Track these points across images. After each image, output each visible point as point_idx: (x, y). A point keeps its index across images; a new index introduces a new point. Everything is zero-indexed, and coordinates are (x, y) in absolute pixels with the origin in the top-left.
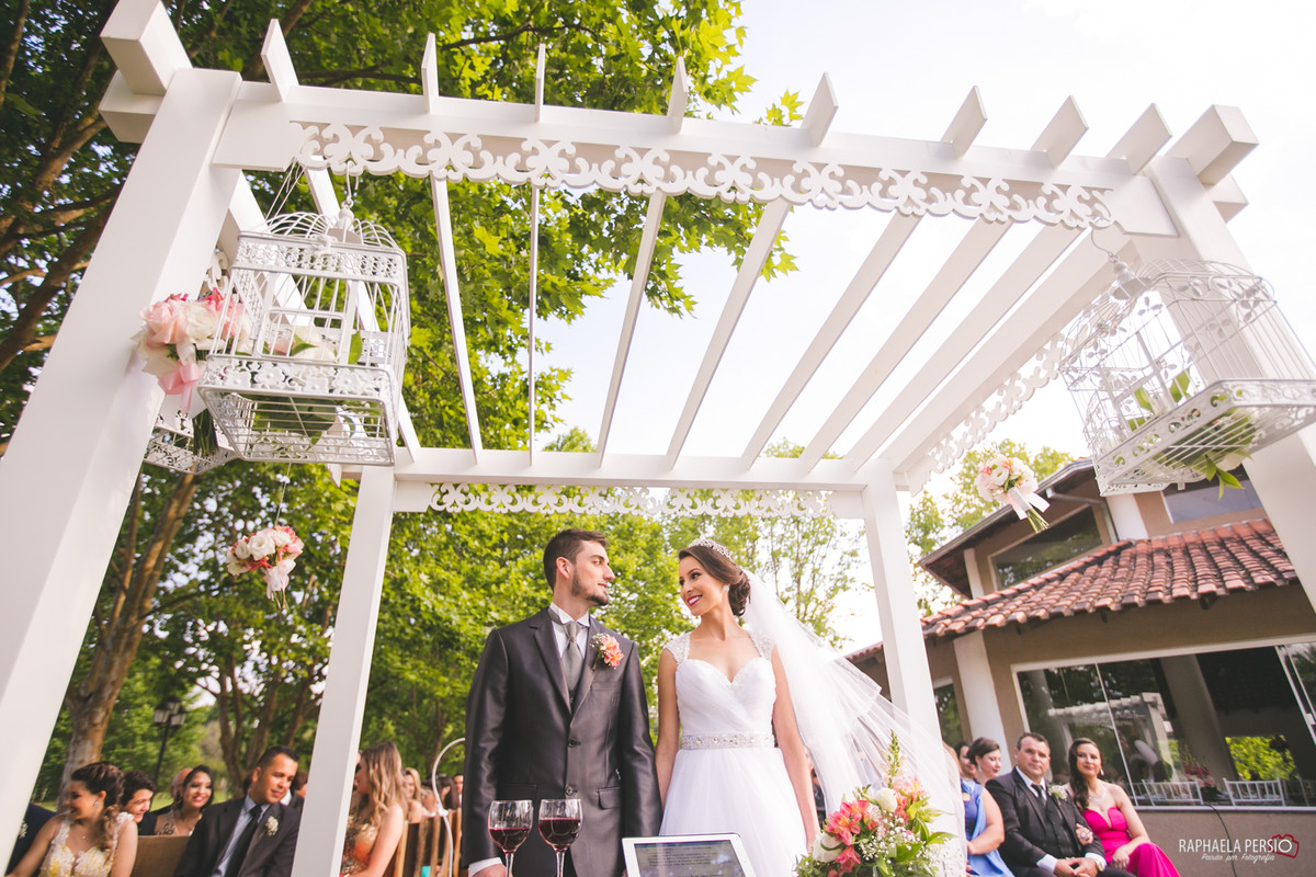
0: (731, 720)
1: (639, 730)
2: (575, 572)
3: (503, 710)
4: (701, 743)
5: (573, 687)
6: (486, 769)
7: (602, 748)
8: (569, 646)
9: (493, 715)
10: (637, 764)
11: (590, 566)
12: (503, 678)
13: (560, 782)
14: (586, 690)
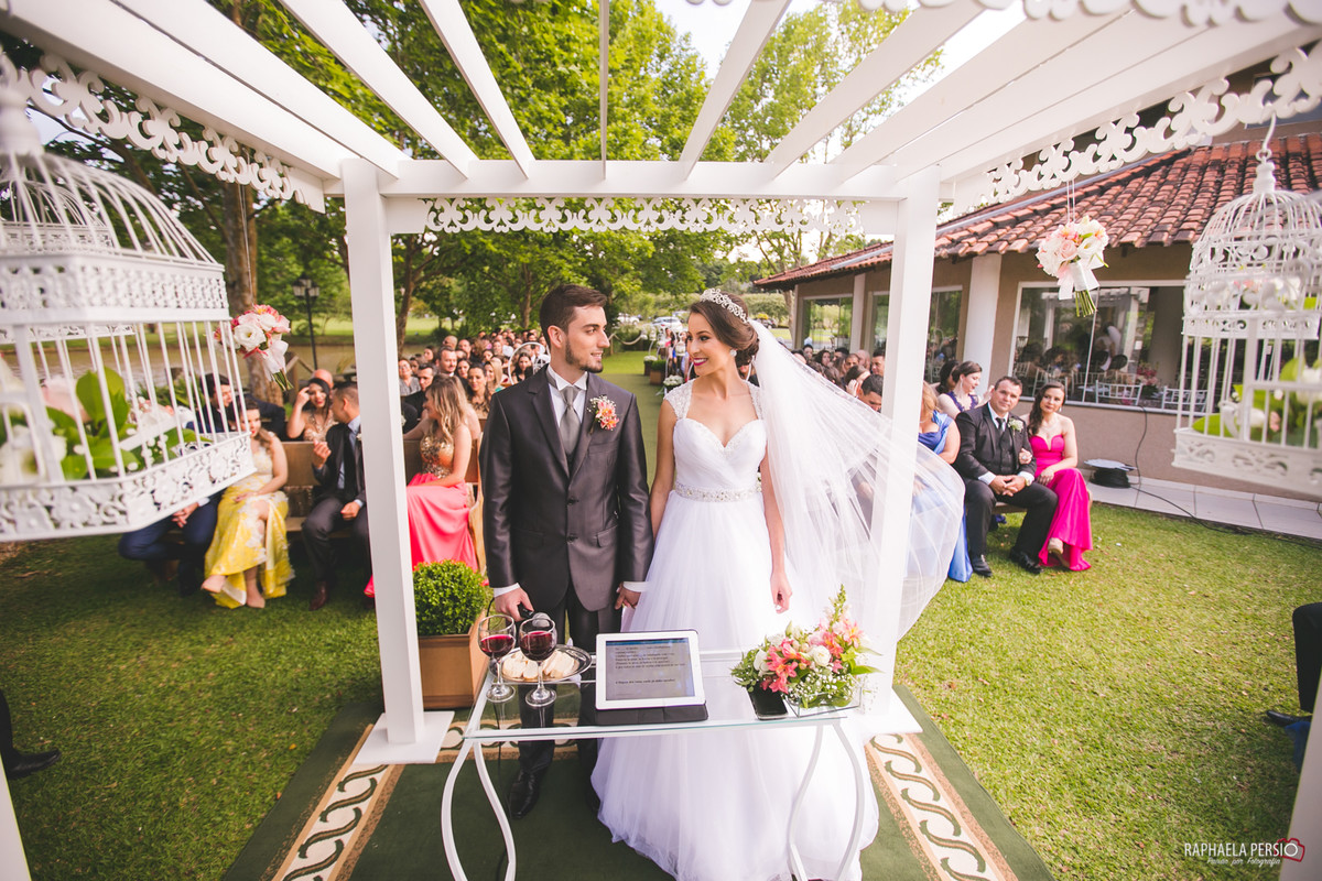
0: (719, 479)
1: (636, 479)
2: (568, 342)
3: (509, 469)
4: (689, 494)
5: (570, 451)
6: (500, 519)
7: (602, 498)
8: (566, 412)
9: (501, 475)
10: (632, 508)
11: (583, 337)
12: (507, 444)
13: (563, 532)
14: (582, 455)
